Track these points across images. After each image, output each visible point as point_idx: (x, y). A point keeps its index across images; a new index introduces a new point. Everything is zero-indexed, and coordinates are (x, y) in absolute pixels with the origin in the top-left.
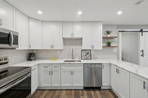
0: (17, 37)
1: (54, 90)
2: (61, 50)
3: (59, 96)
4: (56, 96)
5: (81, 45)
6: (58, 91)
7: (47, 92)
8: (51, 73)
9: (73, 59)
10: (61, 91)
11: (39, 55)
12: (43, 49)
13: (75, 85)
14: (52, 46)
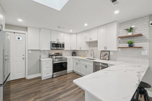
0: (64, 44)
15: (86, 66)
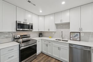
0: (32, 25)
1: (49, 56)
2: (55, 32)
3: (50, 61)
4: (48, 60)
5: (69, 28)
6: (51, 58)
7: (45, 55)
8: (47, 45)
9: (62, 38)
10: (52, 59)
11: (44, 34)
12: (45, 31)
13: (62, 58)
14: (49, 30)
15: (59, 49)
